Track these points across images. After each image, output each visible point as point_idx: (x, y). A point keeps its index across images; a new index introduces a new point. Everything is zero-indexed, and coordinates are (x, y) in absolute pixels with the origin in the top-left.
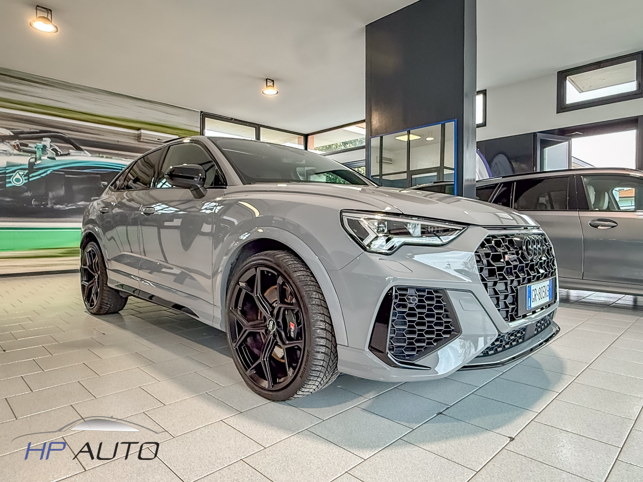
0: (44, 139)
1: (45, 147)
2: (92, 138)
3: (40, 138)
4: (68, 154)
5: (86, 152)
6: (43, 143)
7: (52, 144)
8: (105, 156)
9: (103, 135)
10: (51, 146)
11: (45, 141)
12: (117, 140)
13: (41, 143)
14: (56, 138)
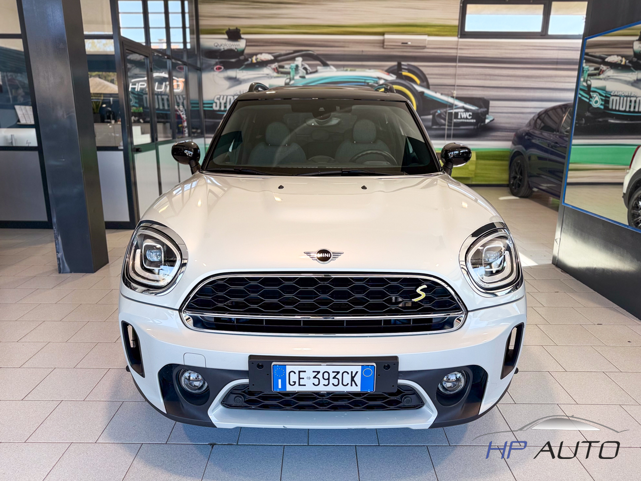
0: (297, 59)
1: (297, 66)
2: (338, 51)
3: (293, 59)
4: (316, 72)
5: (332, 67)
6: (296, 63)
7: (303, 63)
8: (349, 69)
9: (348, 47)
10: (302, 65)
11: (298, 60)
12: (361, 49)
13: (294, 63)
14: (307, 56)
